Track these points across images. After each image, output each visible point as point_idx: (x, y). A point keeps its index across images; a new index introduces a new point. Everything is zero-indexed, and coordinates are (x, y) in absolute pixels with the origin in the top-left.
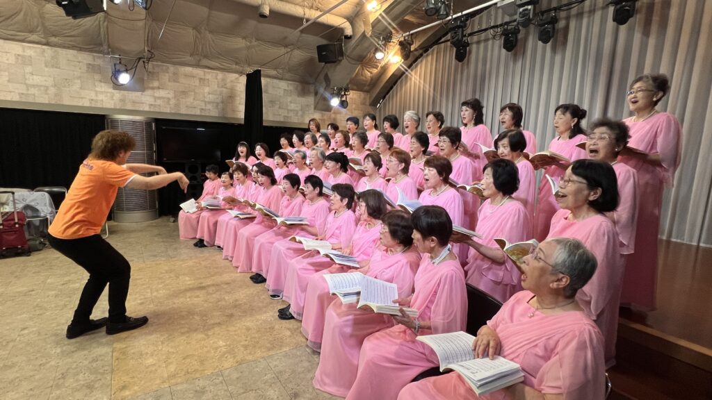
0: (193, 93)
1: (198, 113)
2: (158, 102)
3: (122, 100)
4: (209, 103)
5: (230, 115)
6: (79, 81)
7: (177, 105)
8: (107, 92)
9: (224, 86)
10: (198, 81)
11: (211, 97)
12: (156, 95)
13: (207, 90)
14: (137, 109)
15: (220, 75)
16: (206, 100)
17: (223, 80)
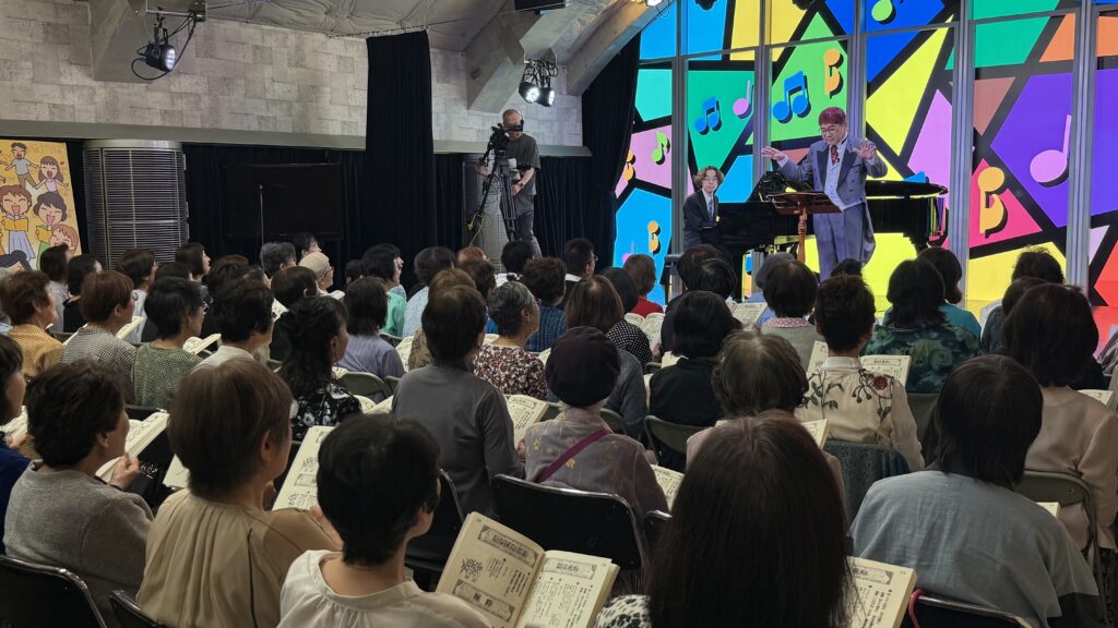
0: (242, 82)
1: (255, 127)
2: (181, 105)
3: (111, 106)
4: (275, 102)
5: (314, 130)
6: (30, 64)
7: (213, 110)
8: (84, 87)
9: (299, 62)
10: (251, 53)
11: (278, 90)
12: (174, 89)
13: (268, 72)
14: (139, 122)
15: (292, 38)
16: (269, 96)
17: (298, 48)
